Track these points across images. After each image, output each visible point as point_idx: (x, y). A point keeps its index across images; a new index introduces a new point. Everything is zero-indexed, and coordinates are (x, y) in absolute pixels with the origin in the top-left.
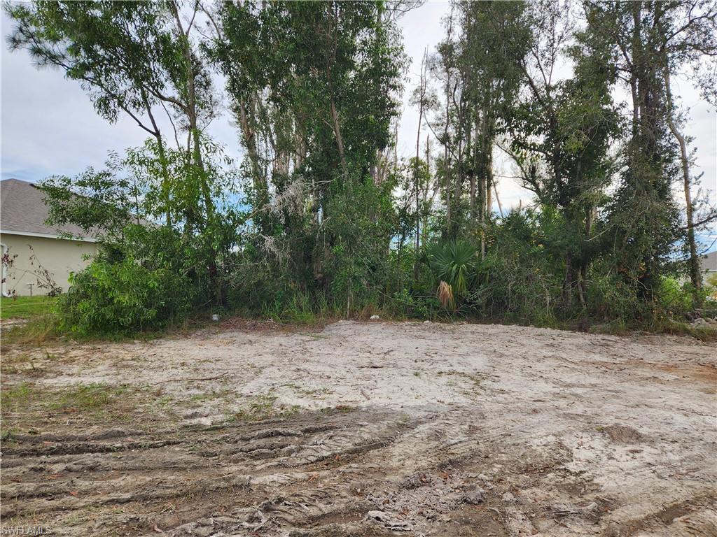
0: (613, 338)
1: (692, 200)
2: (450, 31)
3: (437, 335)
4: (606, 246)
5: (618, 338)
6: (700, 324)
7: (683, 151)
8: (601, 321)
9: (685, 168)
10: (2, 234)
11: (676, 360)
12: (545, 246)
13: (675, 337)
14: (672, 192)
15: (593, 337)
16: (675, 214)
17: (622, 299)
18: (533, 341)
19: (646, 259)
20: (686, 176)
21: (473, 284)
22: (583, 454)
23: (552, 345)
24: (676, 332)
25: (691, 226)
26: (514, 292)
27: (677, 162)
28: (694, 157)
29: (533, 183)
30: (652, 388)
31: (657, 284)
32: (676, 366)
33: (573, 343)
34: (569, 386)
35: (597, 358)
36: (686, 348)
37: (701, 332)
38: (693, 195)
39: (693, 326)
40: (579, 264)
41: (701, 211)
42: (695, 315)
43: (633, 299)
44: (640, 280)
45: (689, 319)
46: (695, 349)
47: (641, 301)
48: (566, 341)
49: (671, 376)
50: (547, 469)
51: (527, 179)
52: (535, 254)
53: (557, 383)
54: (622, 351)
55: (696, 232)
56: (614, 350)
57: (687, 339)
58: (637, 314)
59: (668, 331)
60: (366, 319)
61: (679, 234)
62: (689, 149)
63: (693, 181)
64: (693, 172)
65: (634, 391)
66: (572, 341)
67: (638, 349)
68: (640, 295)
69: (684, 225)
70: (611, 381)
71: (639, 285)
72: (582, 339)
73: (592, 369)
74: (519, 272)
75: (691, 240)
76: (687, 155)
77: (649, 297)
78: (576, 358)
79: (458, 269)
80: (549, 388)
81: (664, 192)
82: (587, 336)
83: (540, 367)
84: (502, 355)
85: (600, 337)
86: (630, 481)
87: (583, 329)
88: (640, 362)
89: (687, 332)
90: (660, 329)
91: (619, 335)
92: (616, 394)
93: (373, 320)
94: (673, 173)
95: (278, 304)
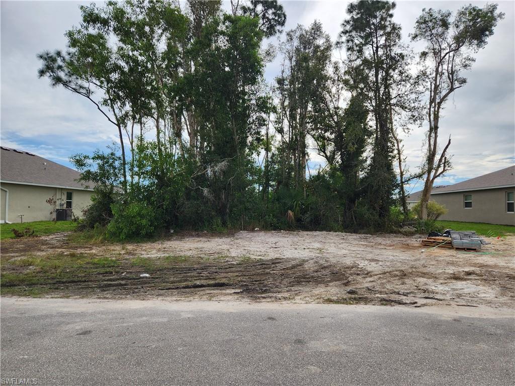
0: (369, 235)
1: (402, 170)
2: (283, 72)
3: (291, 236)
4: (365, 191)
5: (371, 236)
6: (406, 229)
7: (398, 146)
8: (363, 229)
9: (399, 154)
10: (1, 183)
11: (394, 243)
12: (338, 192)
13: (395, 235)
14: (393, 166)
15: (360, 235)
16: (395, 177)
17: (372, 218)
18: (335, 238)
19: (382, 199)
20: (399, 158)
21: (304, 212)
22: (362, 264)
23: (344, 239)
24: (395, 232)
25: (402, 183)
26: (324, 215)
27: (396, 152)
28: (403, 149)
29: (324, 152)
30: (384, 251)
31: (388, 211)
32: (393, 245)
33: (352, 237)
34: (354, 251)
35: (363, 243)
36: (399, 239)
37: (405, 232)
38: (403, 168)
39: (403, 230)
40: (352, 201)
41: (406, 176)
42: (404, 225)
43: (377, 217)
44: (380, 208)
45: (401, 227)
46: (402, 239)
47: (380, 218)
48: (349, 237)
49: (391, 248)
50: (352, 267)
51: (321, 150)
52: (333, 197)
53: (349, 250)
54: (373, 240)
55: (404, 186)
56: (369, 240)
57: (399, 235)
58: (379, 224)
59: (392, 232)
60: (253, 230)
61: (397, 186)
62: (401, 145)
63: (403, 161)
64: (402, 157)
65: (377, 252)
66: (351, 237)
67: (379, 240)
68: (380, 216)
69: (399, 182)
70: (369, 249)
71: (380, 211)
72: (355, 236)
73: (362, 246)
74: (326, 205)
75: (402, 189)
76: (400, 148)
77: (383, 216)
78: (354, 243)
79: (296, 204)
80: (347, 251)
81: (389, 167)
82: (358, 235)
83: (341, 246)
84: (325, 243)
85: (363, 235)
86: (376, 269)
87: (355, 232)
88: (380, 244)
89: (400, 232)
90: (389, 232)
91: (371, 234)
92: (371, 252)
93: (257, 231)
94: (394, 157)
95: (206, 224)
